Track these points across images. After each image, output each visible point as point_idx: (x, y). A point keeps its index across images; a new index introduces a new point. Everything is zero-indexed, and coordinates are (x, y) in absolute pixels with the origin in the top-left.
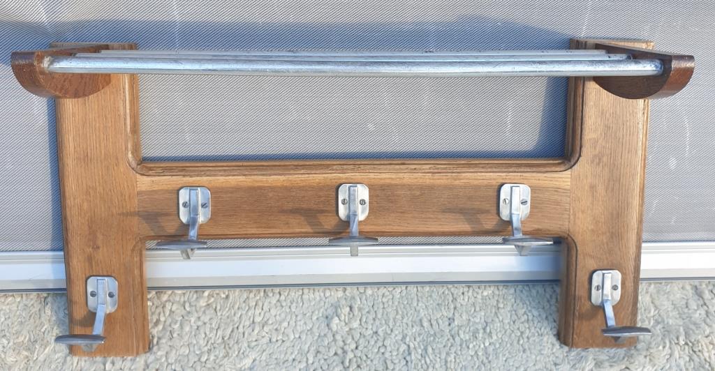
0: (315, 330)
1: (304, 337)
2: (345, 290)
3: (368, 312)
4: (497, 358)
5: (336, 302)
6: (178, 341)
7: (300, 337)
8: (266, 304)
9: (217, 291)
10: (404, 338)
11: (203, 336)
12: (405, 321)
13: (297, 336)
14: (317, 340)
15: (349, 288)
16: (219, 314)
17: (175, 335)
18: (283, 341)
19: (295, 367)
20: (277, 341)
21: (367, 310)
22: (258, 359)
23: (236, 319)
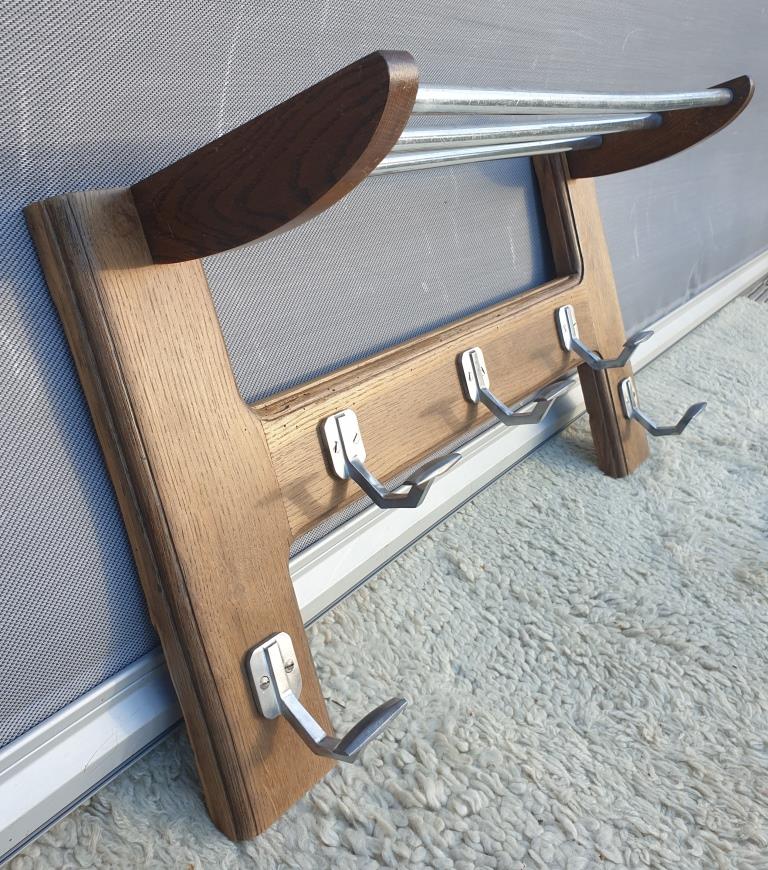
0: (458, 591)
1: (458, 605)
2: (429, 537)
3: (474, 543)
4: (602, 513)
5: (437, 553)
6: (354, 707)
7: (455, 608)
8: (384, 597)
9: (321, 620)
10: (530, 544)
11: (371, 678)
12: (509, 531)
13: (452, 609)
14: (472, 599)
15: (431, 533)
16: (353, 642)
17: (343, 704)
18: (448, 622)
19: (492, 636)
20: (442, 627)
21: (470, 542)
22: (452, 658)
23: (377, 635)
